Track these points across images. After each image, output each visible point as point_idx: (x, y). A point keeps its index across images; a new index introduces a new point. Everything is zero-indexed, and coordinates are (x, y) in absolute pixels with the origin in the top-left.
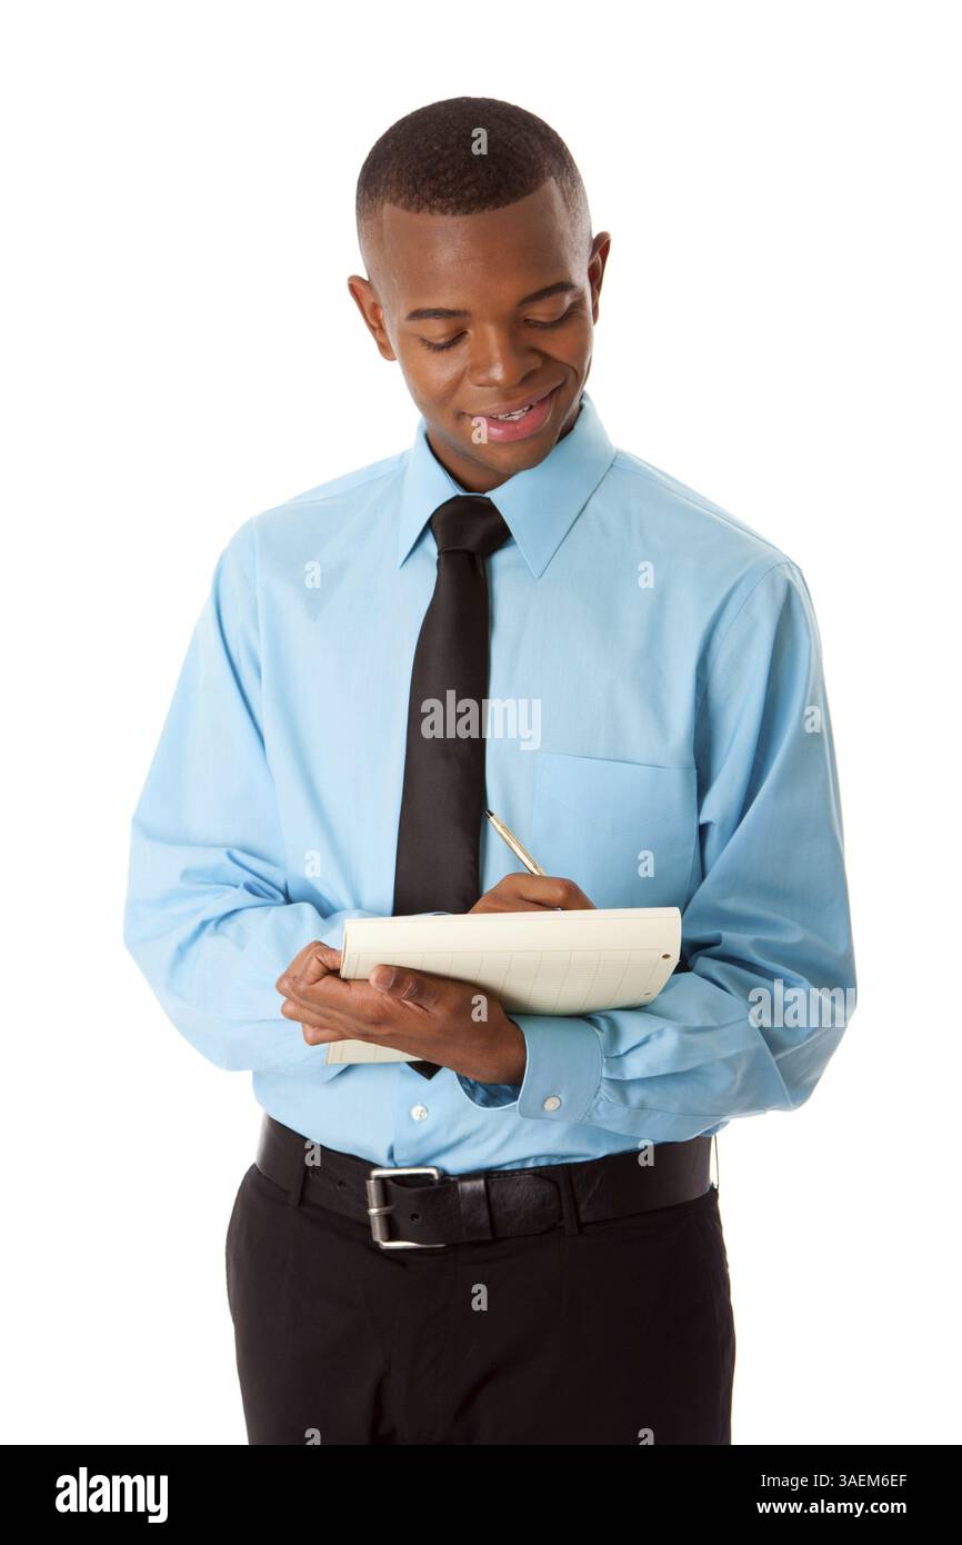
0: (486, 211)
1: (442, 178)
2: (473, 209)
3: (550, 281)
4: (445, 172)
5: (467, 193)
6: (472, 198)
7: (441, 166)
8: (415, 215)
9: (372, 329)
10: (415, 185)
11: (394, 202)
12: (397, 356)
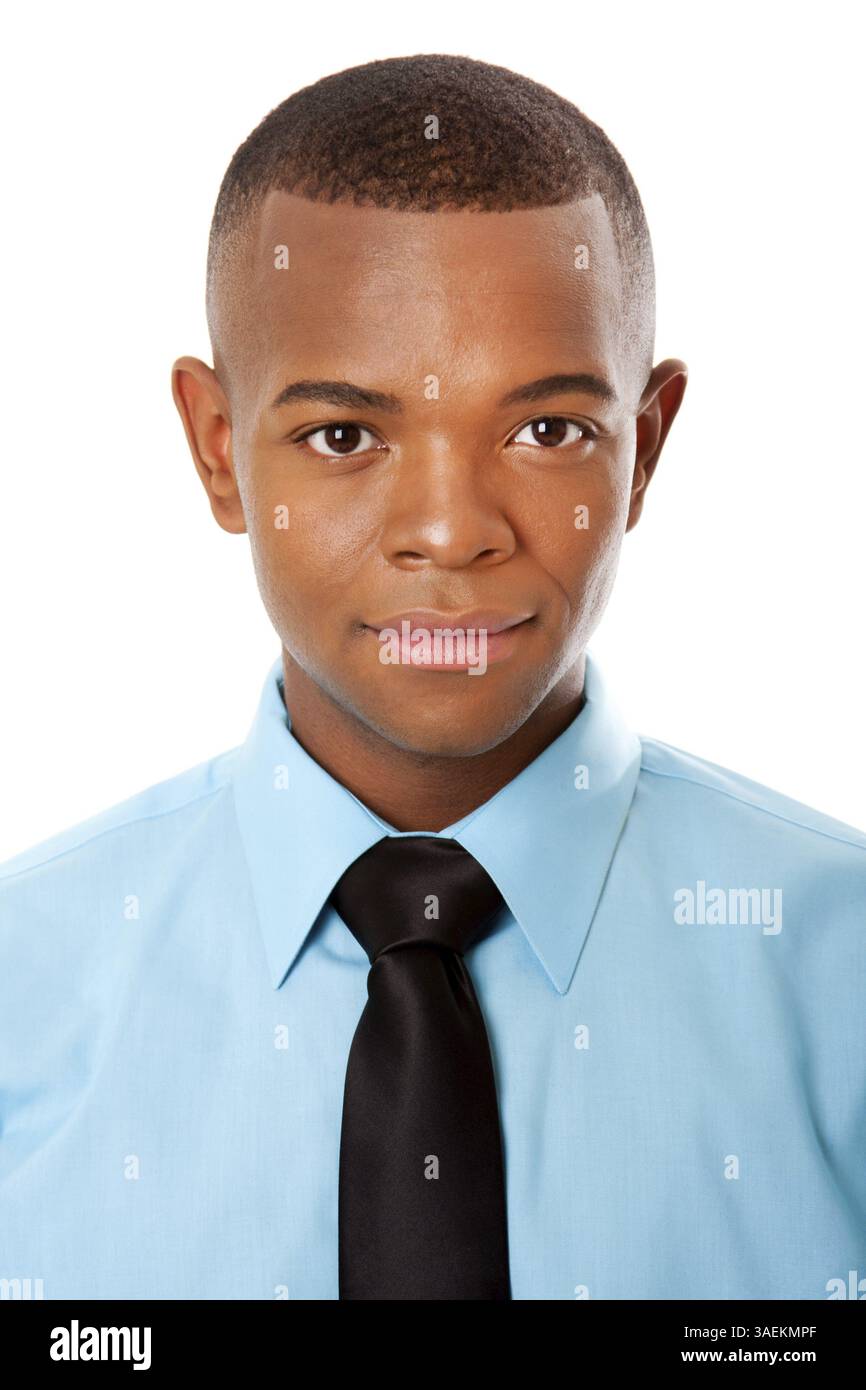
0: (466, 212)
1: (391, 145)
2: (438, 204)
3: (568, 367)
4: (398, 134)
5: (434, 174)
6: (443, 185)
7: (389, 127)
8: (325, 206)
9: (206, 471)
10: (335, 156)
11: (288, 186)
12: (250, 524)
